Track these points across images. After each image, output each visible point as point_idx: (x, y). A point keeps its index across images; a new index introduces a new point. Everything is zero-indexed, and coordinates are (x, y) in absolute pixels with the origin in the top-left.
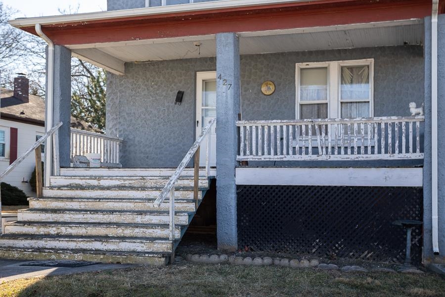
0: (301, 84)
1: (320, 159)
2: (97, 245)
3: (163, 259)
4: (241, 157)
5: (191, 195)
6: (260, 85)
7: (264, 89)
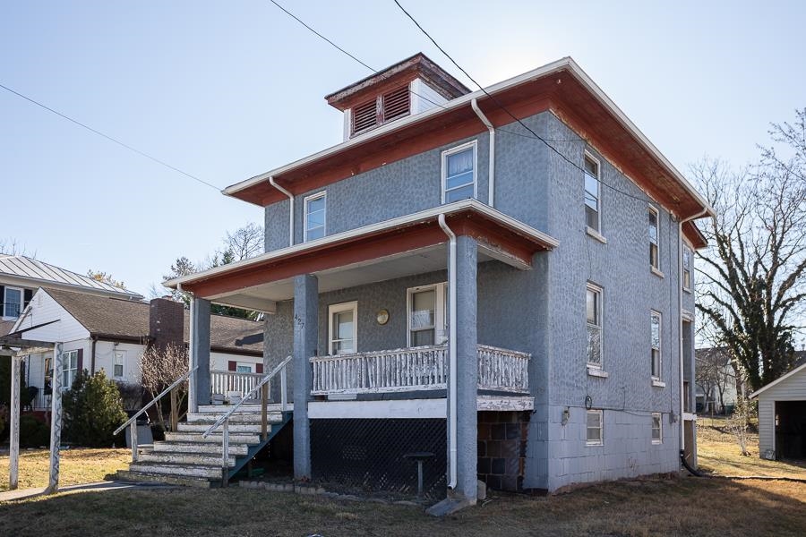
0: (414, 309)
1: (371, 391)
2: (181, 471)
3: (208, 483)
4: (314, 392)
5: (258, 428)
6: (377, 315)
7: (379, 319)
